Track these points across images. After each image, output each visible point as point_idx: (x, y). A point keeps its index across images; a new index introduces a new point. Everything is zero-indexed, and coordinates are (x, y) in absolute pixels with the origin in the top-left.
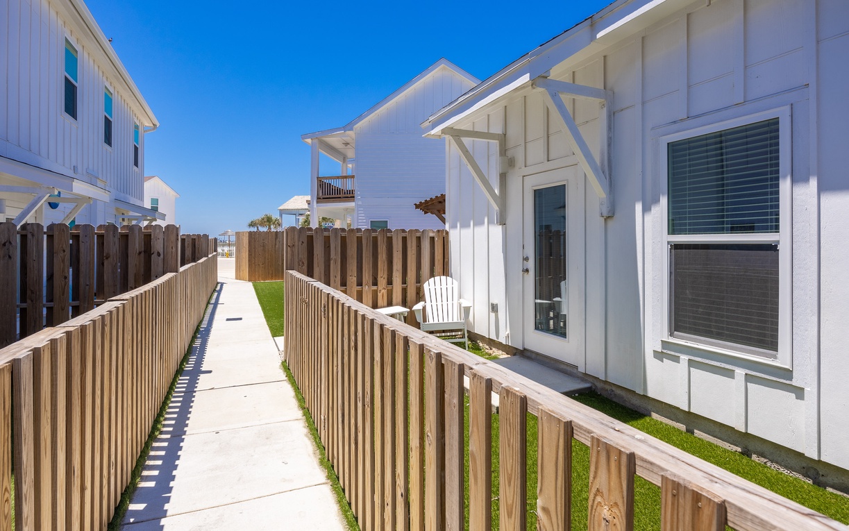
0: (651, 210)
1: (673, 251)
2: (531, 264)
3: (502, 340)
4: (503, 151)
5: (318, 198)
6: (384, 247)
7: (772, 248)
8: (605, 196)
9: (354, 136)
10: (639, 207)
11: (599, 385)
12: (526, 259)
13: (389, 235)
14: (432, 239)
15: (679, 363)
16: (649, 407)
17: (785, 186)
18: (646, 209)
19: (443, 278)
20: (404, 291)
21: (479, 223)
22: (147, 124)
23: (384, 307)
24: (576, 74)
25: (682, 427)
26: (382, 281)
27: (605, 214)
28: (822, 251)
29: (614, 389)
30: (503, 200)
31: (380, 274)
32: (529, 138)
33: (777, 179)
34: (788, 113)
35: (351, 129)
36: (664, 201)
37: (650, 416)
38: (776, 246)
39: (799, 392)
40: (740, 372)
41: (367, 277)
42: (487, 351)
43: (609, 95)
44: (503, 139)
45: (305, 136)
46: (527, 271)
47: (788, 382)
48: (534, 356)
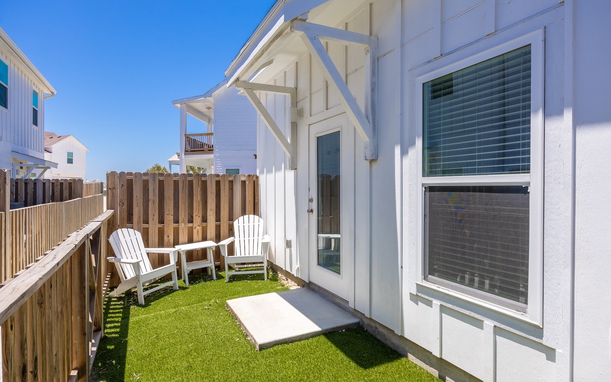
0: (408, 153)
1: (428, 194)
2: (314, 205)
3: (294, 273)
4: (295, 102)
5: (185, 151)
6: (199, 189)
7: (523, 190)
8: (367, 139)
9: (213, 101)
10: (398, 150)
11: (366, 322)
12: (311, 200)
13: (203, 179)
14: (244, 183)
15: (432, 307)
16: (407, 348)
17: (537, 120)
18: (404, 153)
19: (252, 216)
20: (218, 228)
21: (278, 169)
22: (47, 92)
23: (199, 242)
24: (348, 25)
25: (435, 373)
26: (197, 219)
27: (368, 158)
28: (577, 194)
29: (378, 326)
30: (294, 148)
31: (195, 213)
32: (314, 90)
33: (529, 114)
34: (541, 37)
35: (210, 96)
36: (419, 143)
37: (406, 357)
38: (527, 188)
39: (550, 353)
40: (489, 324)
41: (183, 215)
42: (283, 281)
43: (373, 41)
44: (295, 92)
45: (175, 102)
46: (312, 211)
47: (538, 340)
48: (317, 289)
